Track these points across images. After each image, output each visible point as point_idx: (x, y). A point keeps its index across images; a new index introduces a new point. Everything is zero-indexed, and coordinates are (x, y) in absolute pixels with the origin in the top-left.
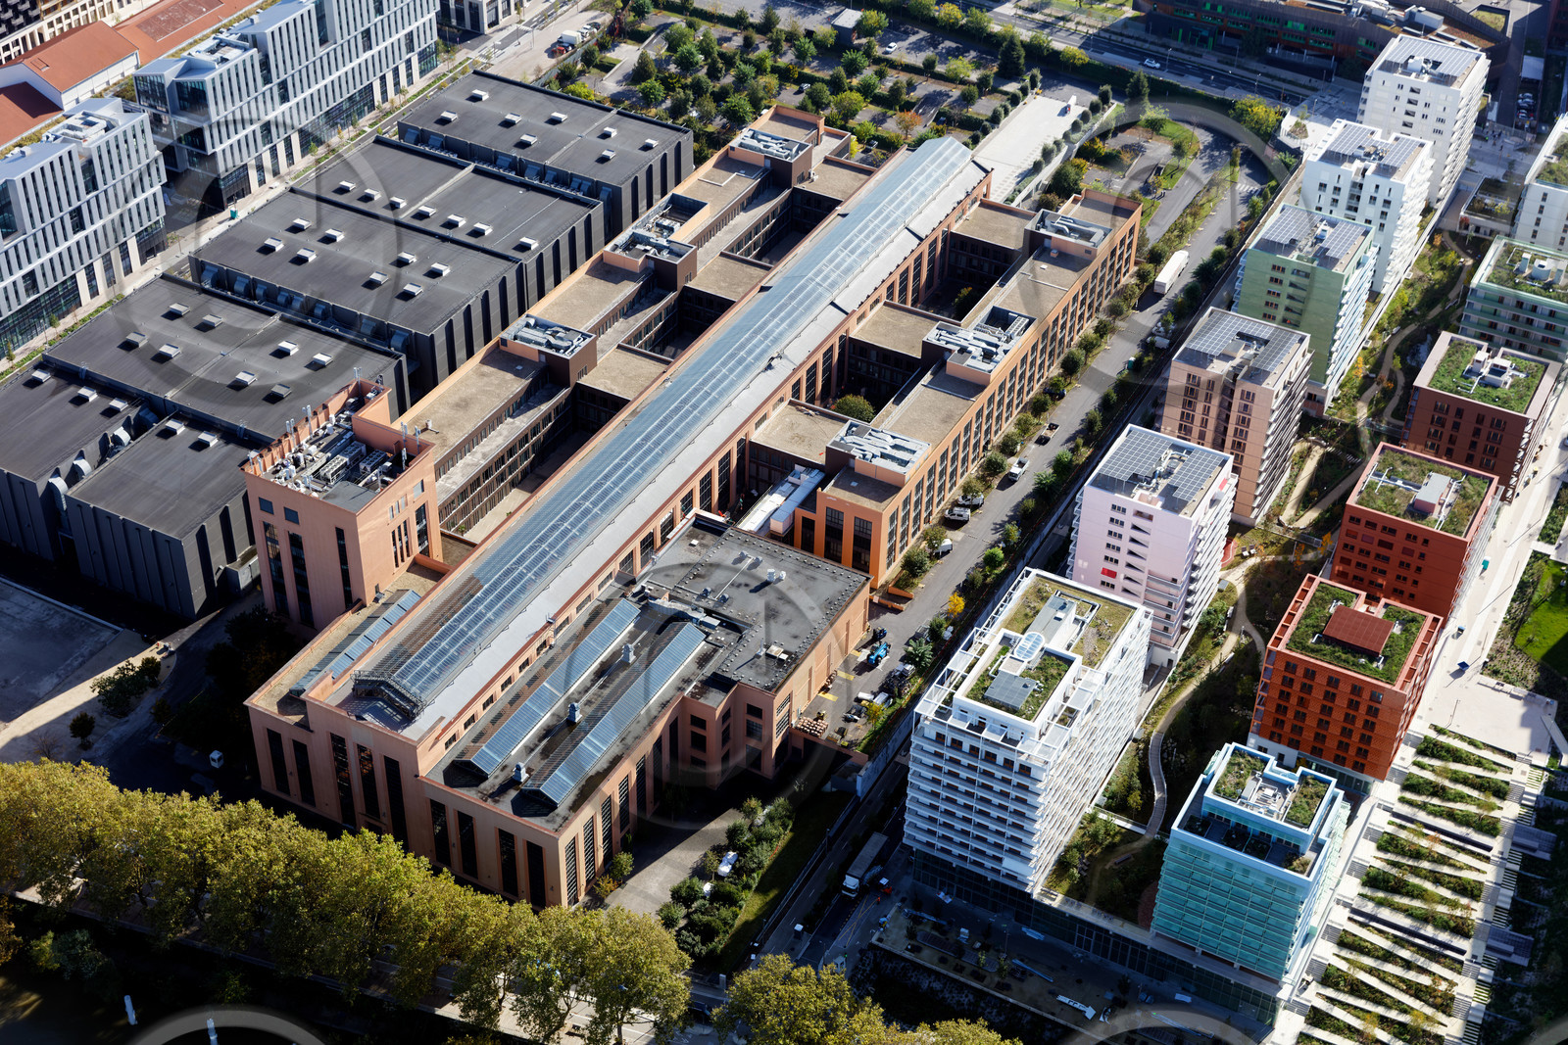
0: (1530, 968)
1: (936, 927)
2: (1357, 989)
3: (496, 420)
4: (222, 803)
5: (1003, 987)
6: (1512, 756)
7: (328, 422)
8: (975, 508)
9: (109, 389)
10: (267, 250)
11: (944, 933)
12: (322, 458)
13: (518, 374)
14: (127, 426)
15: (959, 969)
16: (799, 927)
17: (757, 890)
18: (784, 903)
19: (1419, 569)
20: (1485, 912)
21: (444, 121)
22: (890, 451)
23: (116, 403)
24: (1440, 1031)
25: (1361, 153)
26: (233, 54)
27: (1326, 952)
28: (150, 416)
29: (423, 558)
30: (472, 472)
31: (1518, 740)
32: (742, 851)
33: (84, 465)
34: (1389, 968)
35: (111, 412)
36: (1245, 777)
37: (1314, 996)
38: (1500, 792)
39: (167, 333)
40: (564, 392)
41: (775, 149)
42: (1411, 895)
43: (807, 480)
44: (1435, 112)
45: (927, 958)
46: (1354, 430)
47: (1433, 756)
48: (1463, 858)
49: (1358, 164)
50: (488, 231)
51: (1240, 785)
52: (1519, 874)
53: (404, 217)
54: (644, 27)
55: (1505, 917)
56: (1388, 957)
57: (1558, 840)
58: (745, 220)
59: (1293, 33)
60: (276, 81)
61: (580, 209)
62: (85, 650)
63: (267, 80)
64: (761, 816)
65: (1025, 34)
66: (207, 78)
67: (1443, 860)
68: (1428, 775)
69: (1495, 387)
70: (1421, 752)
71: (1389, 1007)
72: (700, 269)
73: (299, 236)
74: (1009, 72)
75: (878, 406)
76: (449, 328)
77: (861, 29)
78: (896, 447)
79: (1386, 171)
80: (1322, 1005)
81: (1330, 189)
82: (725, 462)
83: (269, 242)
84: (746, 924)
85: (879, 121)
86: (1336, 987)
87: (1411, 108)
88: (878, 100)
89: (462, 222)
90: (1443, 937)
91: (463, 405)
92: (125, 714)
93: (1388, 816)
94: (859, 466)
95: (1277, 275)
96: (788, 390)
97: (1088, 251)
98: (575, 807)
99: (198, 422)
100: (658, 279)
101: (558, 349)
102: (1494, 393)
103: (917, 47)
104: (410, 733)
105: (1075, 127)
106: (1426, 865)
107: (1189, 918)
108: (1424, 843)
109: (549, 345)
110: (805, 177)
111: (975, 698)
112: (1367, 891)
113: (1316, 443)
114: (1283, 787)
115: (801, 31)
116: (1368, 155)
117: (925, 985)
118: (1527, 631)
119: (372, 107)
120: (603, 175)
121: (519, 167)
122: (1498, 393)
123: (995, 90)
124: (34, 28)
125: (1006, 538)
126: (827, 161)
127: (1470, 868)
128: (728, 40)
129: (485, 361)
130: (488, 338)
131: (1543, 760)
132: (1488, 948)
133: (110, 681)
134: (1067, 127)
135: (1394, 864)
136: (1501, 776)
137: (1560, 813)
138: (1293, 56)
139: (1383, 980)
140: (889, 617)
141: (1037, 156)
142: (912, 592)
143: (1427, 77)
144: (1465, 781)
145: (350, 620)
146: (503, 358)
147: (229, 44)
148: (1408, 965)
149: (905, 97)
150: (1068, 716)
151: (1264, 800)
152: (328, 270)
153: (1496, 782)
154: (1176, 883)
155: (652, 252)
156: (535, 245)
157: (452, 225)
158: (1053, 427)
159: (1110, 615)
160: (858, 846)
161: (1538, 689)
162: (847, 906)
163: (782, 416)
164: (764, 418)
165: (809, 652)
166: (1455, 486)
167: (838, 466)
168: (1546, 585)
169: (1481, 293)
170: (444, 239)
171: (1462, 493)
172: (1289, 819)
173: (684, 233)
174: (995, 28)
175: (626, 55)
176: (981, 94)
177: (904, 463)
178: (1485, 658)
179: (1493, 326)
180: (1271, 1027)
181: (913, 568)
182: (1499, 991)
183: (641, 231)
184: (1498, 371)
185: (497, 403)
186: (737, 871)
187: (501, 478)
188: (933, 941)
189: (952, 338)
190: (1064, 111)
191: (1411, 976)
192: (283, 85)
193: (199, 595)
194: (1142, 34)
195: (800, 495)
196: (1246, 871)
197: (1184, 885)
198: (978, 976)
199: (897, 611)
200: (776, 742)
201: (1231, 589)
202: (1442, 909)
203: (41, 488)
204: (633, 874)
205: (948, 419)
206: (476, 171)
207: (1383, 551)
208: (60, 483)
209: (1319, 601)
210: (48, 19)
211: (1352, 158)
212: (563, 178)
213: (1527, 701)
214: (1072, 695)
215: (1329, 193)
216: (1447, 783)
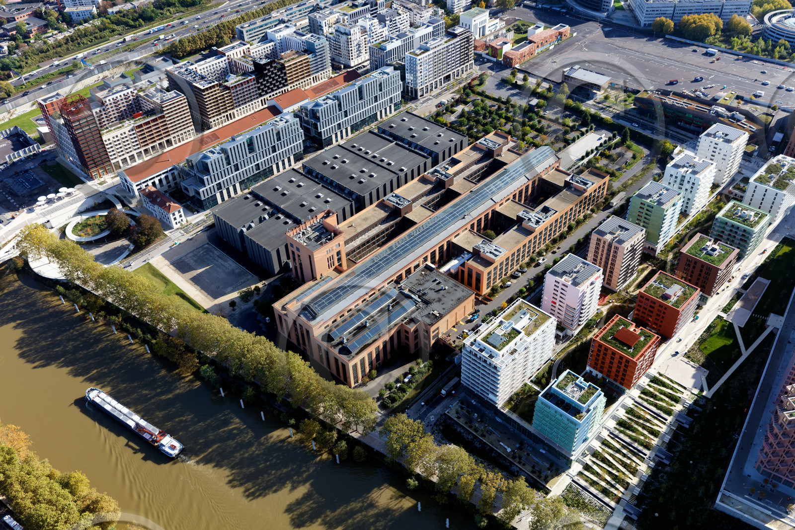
0: (669, 465)
1: (468, 411)
2: (604, 460)
3: (375, 225)
4: (256, 335)
5: (483, 436)
6: (685, 388)
7: (316, 221)
8: (523, 273)
9: (267, 203)
10: (325, 164)
11: (469, 414)
12: (312, 232)
13: (385, 211)
14: (268, 214)
15: (471, 427)
16: (423, 403)
17: (415, 389)
18: (421, 394)
19: (663, 317)
20: (658, 442)
21: (392, 127)
22: (493, 251)
23: (267, 207)
24: (629, 481)
25: (688, 165)
26: (330, 102)
27: (597, 445)
28: (276, 212)
29: (339, 268)
30: (363, 241)
31: (689, 382)
32: (413, 375)
33: (253, 225)
34: (618, 455)
35: (265, 210)
36: (569, 382)
37: (588, 460)
38: (677, 400)
39: (288, 187)
40: (399, 219)
41: (490, 145)
42: (633, 431)
43: (466, 256)
44: (723, 152)
45: (461, 421)
46: (665, 262)
47: (655, 383)
48: (656, 421)
49: (685, 169)
50: (393, 164)
51: (566, 385)
52: (675, 431)
53: (369, 157)
54: (468, 100)
55: (665, 445)
56: (618, 451)
57: (693, 421)
58: (475, 167)
59: (688, 118)
60: (343, 110)
61: (424, 159)
62: (243, 281)
63: (340, 110)
64: (422, 366)
65: (593, 111)
66: (320, 109)
67: (648, 421)
68: (651, 390)
69: (711, 255)
70: (651, 381)
71: (613, 469)
72: (455, 183)
73: (336, 160)
74: (585, 124)
75: (498, 234)
76: (371, 194)
77: (538, 106)
78: (495, 250)
79: (695, 173)
80: (590, 463)
81: (674, 177)
82: (441, 248)
83: (326, 161)
84: (408, 400)
85: (536, 137)
86: (597, 458)
87: (715, 150)
88: (538, 130)
89: (386, 160)
90: (640, 448)
91: (365, 219)
92: (247, 302)
93: (633, 402)
94: (482, 255)
95: (642, 206)
96: (469, 227)
97: (585, 190)
98: (357, 354)
99: (288, 216)
100: (439, 185)
101: (399, 204)
102: (710, 257)
103: (556, 113)
104: (312, 323)
105: (601, 145)
106: (641, 421)
107: (543, 426)
108: (642, 413)
109: (397, 203)
110: (499, 155)
111: (484, 341)
112: (618, 427)
113: (650, 265)
114: (581, 388)
115: (518, 105)
116: (690, 166)
117: (459, 430)
118: (706, 344)
119: (377, 120)
120: (435, 149)
121: (410, 144)
122: (712, 258)
123: (578, 130)
124: (286, 88)
125: (529, 284)
126: (509, 150)
127: (657, 425)
128: (494, 106)
129: (377, 206)
130: (378, 199)
131: (696, 391)
132: (656, 455)
133: (244, 292)
134: (598, 145)
135: (630, 419)
136: (679, 395)
137: (697, 412)
138: (688, 126)
139: (614, 459)
140: (483, 305)
141: (584, 154)
142: (492, 298)
143: (722, 140)
144: (664, 394)
145: (311, 283)
146: (382, 206)
147: (330, 98)
148: (624, 455)
149: (545, 130)
150: (514, 352)
151: (573, 392)
152: (342, 172)
153: (676, 396)
154: (539, 414)
155: (439, 176)
156: (405, 170)
157: (382, 161)
158: (559, 248)
159: (541, 319)
160: (450, 380)
161: (703, 365)
162: (441, 399)
163: (465, 234)
164: (458, 235)
165: (447, 314)
166: (683, 290)
167: (476, 254)
168: (718, 329)
169: (719, 220)
170: (378, 165)
171: (684, 293)
172: (579, 400)
173: (452, 170)
174: (583, 108)
175: (459, 109)
176: (572, 131)
177: (496, 256)
178: (686, 351)
179: (723, 232)
180: (570, 467)
181: (494, 291)
182: (655, 472)
183: (438, 169)
184: (714, 250)
185: (376, 220)
186: (410, 381)
187: (374, 243)
188: (465, 416)
189: (527, 215)
190: (599, 139)
191: (625, 459)
192: (346, 112)
193: (277, 268)
194: (635, 114)
195: (462, 262)
196: (561, 415)
197: (541, 415)
198: (476, 430)
199: (486, 304)
200: (432, 342)
201: (602, 313)
202: (642, 438)
203: (239, 230)
204: (377, 377)
205: (518, 242)
206: (396, 144)
207: (651, 309)
208: (244, 230)
209: (617, 325)
210: (290, 86)
211: (684, 166)
212: (422, 149)
213: (697, 369)
214: (518, 344)
215: (673, 179)
216: (657, 394)
